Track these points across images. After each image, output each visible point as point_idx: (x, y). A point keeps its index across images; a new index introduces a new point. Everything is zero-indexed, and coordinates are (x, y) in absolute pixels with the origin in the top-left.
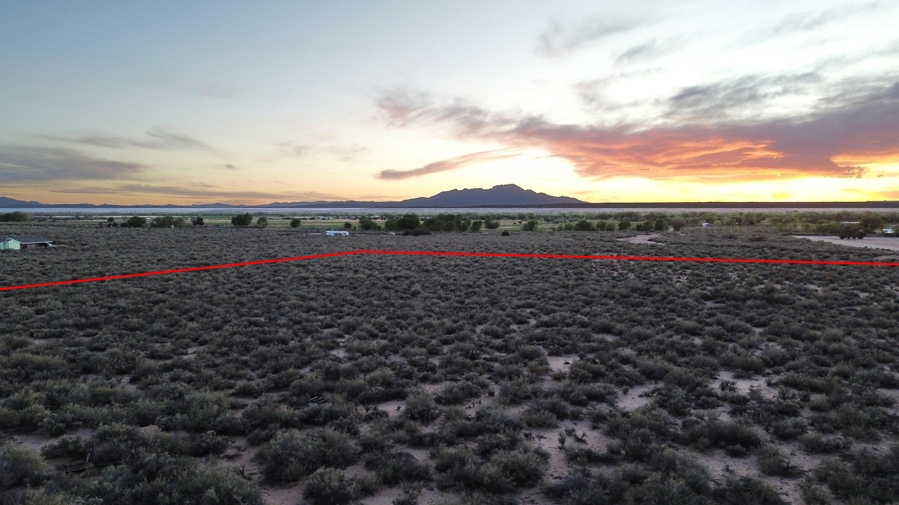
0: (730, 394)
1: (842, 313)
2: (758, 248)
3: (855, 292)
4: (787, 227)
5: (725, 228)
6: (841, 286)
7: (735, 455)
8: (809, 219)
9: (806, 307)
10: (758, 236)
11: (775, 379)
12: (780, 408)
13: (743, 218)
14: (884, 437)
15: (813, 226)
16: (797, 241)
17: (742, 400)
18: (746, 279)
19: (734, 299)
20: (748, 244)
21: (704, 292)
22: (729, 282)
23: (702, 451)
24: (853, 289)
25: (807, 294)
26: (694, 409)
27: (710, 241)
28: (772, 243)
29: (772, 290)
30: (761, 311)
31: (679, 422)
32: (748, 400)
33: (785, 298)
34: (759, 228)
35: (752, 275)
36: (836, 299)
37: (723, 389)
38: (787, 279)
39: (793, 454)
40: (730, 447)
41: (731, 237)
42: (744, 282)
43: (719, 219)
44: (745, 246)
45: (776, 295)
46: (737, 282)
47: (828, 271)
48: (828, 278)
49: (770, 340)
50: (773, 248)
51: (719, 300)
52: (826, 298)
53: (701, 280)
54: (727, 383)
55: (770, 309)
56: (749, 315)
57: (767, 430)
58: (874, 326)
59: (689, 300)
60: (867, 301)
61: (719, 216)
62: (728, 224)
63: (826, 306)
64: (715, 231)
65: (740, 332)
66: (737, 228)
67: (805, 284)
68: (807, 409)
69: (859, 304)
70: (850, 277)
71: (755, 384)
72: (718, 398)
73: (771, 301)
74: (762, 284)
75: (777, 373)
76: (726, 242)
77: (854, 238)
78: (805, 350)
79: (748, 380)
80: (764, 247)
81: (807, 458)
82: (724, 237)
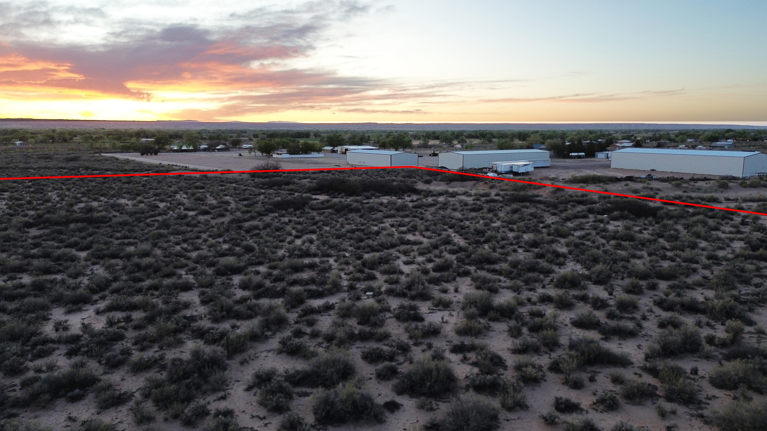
0: (65, 334)
1: (148, 225)
2: (74, 170)
3: (156, 202)
4: (97, 145)
5: (40, 145)
6: (145, 198)
7: (75, 399)
8: (115, 137)
9: (121, 224)
10: (72, 155)
11: (102, 305)
12: (109, 337)
13: (56, 136)
14: (187, 338)
15: (119, 144)
16: (107, 159)
17: (76, 339)
18: (66, 198)
19: (57, 223)
20: (64, 165)
21: (26, 219)
22: (49, 204)
23: (44, 407)
24: (155, 200)
25: (119, 208)
26: (31, 361)
27: (26, 163)
28: (86, 163)
29: (90, 210)
30: (83, 234)
31: (17, 381)
32: (81, 336)
33: (103, 217)
34: (73, 146)
35: (71, 195)
36: (143, 213)
37: (57, 330)
38: (102, 195)
39: (123, 380)
40: (70, 394)
41: (48, 157)
42: (64, 202)
43: (32, 137)
44: (62, 168)
45: (96, 215)
46: (58, 202)
47: (134, 184)
48: (135, 192)
49: (94, 264)
50: (87, 168)
51: (42, 226)
52: (135, 213)
53: (22, 205)
54: (60, 323)
55: (91, 230)
56: (73, 239)
57: (100, 362)
58: (172, 234)
59: (11, 232)
60: (165, 211)
61: (32, 133)
62: (42, 142)
63: (137, 219)
64: (30, 150)
65: (66, 261)
66: (51, 146)
67: (118, 199)
68: (130, 329)
69: (160, 214)
70: (151, 189)
71: (84, 315)
72: (53, 341)
73: (90, 221)
74: (81, 202)
75: (103, 298)
76: (42, 163)
77: (151, 154)
78: (124, 268)
79: (79, 313)
80: (79, 168)
81: (134, 378)
82: (40, 158)
